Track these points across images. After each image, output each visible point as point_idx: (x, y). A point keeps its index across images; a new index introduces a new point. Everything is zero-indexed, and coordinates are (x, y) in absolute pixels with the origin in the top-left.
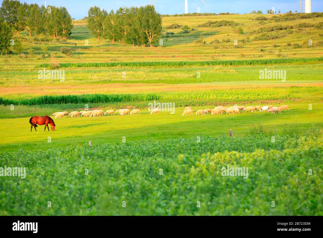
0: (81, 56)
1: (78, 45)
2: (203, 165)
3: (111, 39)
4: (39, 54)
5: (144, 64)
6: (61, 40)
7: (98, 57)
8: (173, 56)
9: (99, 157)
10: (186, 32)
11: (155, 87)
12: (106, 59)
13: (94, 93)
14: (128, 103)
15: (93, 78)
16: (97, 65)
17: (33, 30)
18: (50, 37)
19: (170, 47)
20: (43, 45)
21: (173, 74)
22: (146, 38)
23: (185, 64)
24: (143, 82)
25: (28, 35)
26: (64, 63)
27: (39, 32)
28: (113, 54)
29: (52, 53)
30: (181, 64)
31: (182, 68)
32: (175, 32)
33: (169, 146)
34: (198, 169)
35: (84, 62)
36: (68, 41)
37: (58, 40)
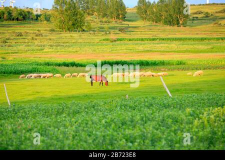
0: (131, 33)
1: (130, 26)
2: (205, 118)
3: (153, 21)
4: (103, 31)
5: (176, 39)
6: (118, 22)
7: (143, 34)
8: (197, 34)
9: (131, 107)
10: (207, 17)
11: (183, 55)
12: (149, 36)
13: (139, 59)
14: (163, 67)
15: (139, 48)
16: (142, 40)
17: (99, 15)
18: (111, 20)
19: (195, 27)
20: (106, 26)
21: (196, 46)
22: (178, 21)
23: (205, 39)
24: (175, 52)
25: (96, 18)
26: (120, 38)
27: (103, 17)
28: (154, 32)
29: (112, 31)
30: (202, 39)
31: (203, 42)
32: (199, 17)
33: (184, 100)
34: (201, 121)
35: (134, 37)
36: (123, 22)
37: (116, 22)
